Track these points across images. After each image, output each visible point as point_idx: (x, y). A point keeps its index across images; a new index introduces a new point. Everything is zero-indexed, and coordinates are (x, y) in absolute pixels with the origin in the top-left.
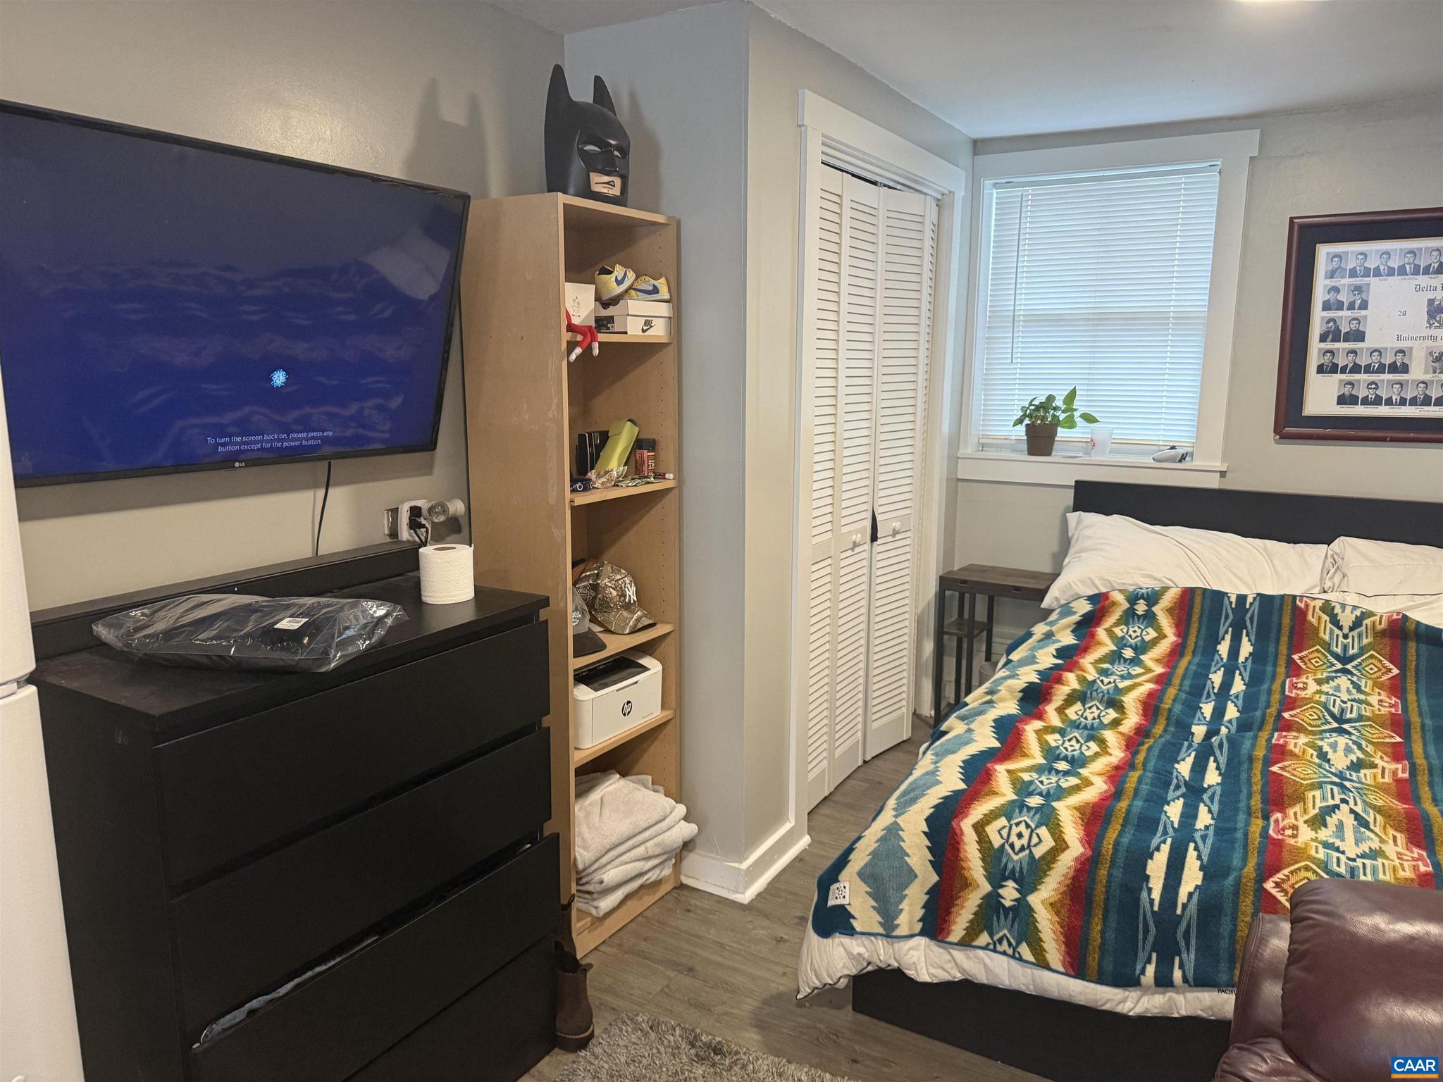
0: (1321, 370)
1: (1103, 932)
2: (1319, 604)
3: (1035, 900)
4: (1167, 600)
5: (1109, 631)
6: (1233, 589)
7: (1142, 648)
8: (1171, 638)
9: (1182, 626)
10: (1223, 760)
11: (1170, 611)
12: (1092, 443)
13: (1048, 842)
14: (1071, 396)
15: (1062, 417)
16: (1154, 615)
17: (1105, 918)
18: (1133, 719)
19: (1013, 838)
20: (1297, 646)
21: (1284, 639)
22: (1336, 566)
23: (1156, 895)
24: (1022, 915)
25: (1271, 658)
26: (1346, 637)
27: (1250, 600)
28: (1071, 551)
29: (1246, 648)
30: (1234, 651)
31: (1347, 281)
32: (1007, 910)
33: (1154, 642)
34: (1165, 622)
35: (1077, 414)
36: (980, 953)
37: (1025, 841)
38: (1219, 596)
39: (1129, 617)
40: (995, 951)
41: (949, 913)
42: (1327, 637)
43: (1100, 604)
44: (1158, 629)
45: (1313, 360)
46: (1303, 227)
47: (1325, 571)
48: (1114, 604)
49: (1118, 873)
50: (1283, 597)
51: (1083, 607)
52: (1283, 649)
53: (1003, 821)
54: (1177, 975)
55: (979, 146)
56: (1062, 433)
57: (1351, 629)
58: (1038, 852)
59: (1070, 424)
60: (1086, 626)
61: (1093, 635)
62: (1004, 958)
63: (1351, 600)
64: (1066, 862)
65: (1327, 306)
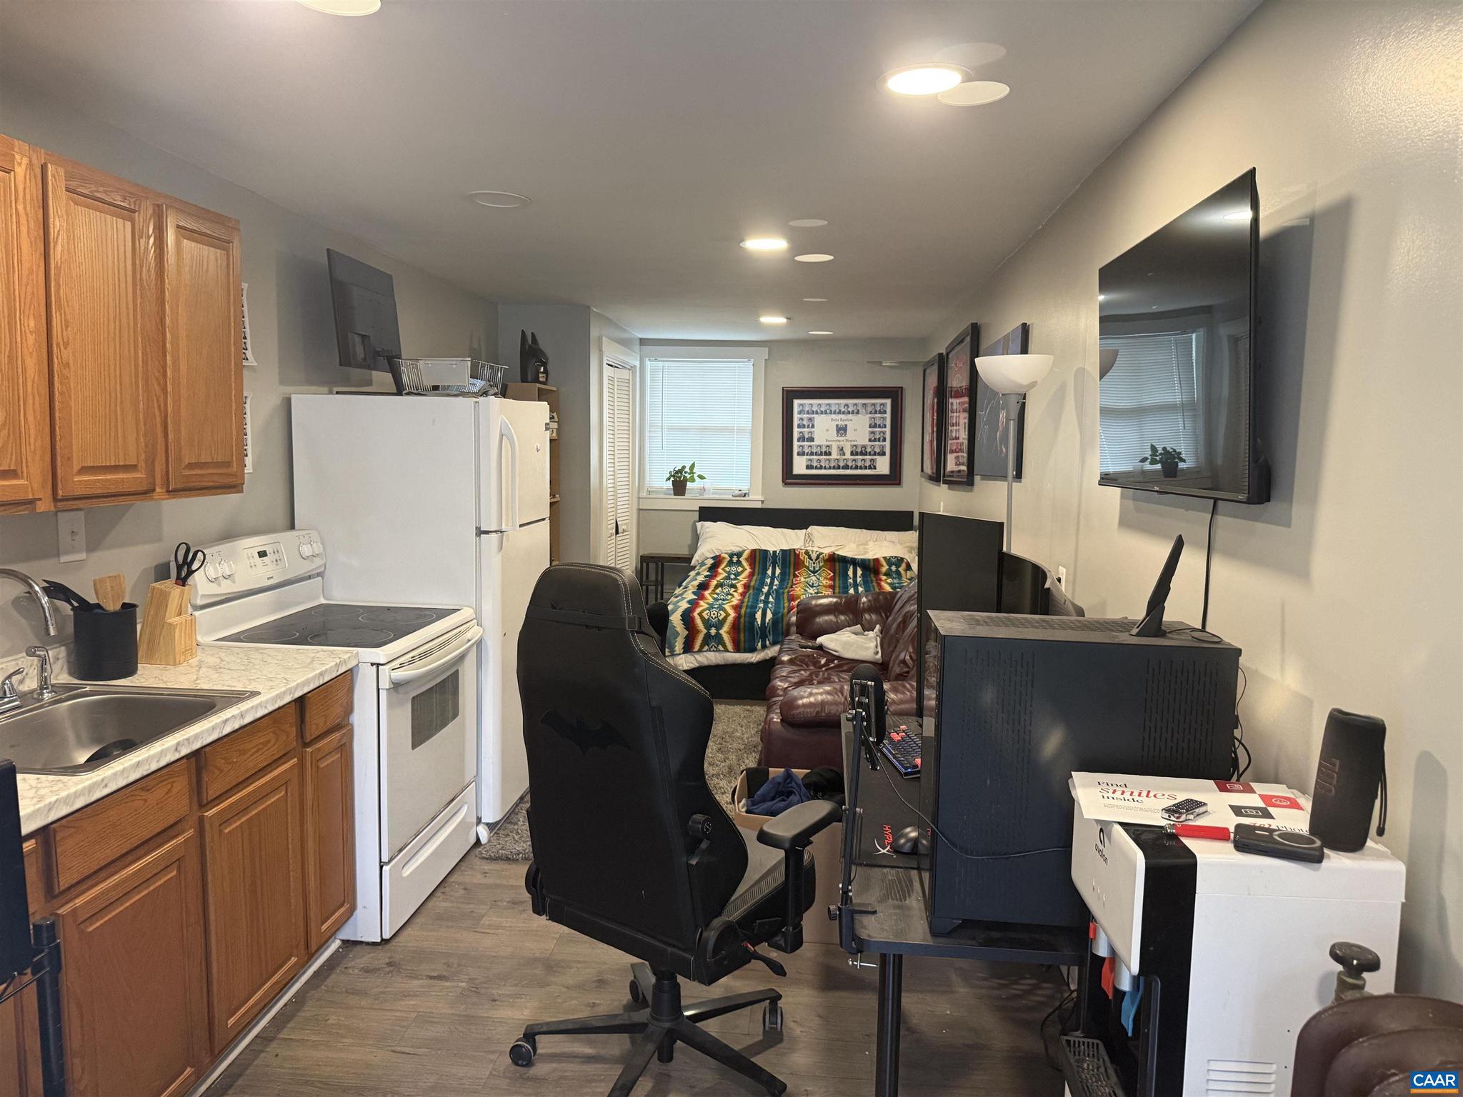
0: (799, 454)
1: (744, 637)
2: (804, 551)
3: (722, 632)
4: (745, 555)
5: (723, 569)
6: (771, 549)
7: (737, 574)
8: (748, 570)
9: (752, 565)
10: (774, 596)
11: (747, 559)
12: (704, 489)
13: (723, 614)
14: (693, 466)
15: (688, 476)
16: (741, 562)
17: (744, 633)
18: (741, 590)
19: (712, 615)
20: (797, 568)
21: (792, 566)
22: (809, 539)
23: (759, 623)
24: (719, 638)
25: (788, 574)
26: (814, 563)
27: (778, 552)
28: (700, 540)
29: (778, 571)
30: (774, 572)
31: (806, 416)
32: (713, 637)
33: (742, 572)
34: (745, 564)
35: (695, 475)
36: (705, 653)
37: (716, 615)
38: (766, 552)
39: (730, 563)
40: (710, 651)
41: (693, 642)
42: (807, 565)
43: (717, 561)
44: (743, 567)
45: (796, 450)
46: (787, 391)
47: (805, 540)
48: (724, 558)
49: (747, 619)
50: (790, 550)
51: (710, 562)
52: (792, 570)
53: (708, 611)
54: (768, 642)
55: (643, 342)
56: (689, 485)
57: (816, 560)
58: (721, 618)
59: (693, 480)
60: (714, 568)
61: (717, 572)
62: (713, 653)
63: (815, 549)
64: (730, 619)
65: (799, 426)
